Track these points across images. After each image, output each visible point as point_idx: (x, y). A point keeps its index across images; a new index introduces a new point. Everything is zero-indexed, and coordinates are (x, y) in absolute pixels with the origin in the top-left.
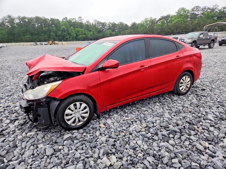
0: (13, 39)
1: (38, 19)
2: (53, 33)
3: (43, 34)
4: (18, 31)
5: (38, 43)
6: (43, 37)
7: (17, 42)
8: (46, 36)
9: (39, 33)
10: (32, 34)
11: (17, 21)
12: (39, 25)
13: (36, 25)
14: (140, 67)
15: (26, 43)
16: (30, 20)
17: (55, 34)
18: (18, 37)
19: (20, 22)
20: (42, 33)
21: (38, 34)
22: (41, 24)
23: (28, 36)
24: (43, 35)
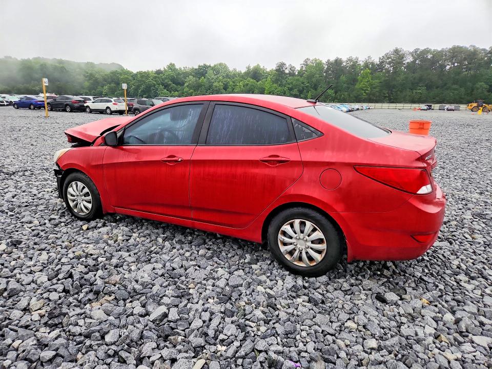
0: (388, 97)
1: (456, 52)
2: (483, 83)
3: (455, 86)
4: (403, 80)
5: (437, 106)
6: (453, 93)
7: (393, 102)
8: (463, 89)
9: (446, 84)
10: (429, 87)
11: (409, 59)
12: (456, 64)
13: (448, 67)
14: (167, 156)
15: (410, 105)
16: (438, 55)
17: (488, 87)
18: (399, 92)
19: (414, 62)
20: (454, 84)
21: (442, 87)
22: (460, 62)
23: (421, 90)
24: (455, 89)
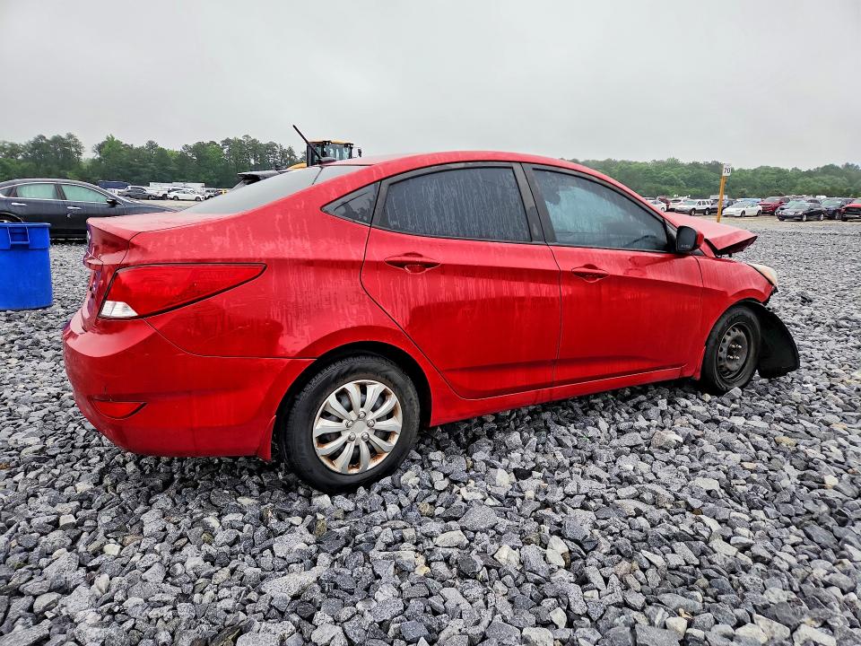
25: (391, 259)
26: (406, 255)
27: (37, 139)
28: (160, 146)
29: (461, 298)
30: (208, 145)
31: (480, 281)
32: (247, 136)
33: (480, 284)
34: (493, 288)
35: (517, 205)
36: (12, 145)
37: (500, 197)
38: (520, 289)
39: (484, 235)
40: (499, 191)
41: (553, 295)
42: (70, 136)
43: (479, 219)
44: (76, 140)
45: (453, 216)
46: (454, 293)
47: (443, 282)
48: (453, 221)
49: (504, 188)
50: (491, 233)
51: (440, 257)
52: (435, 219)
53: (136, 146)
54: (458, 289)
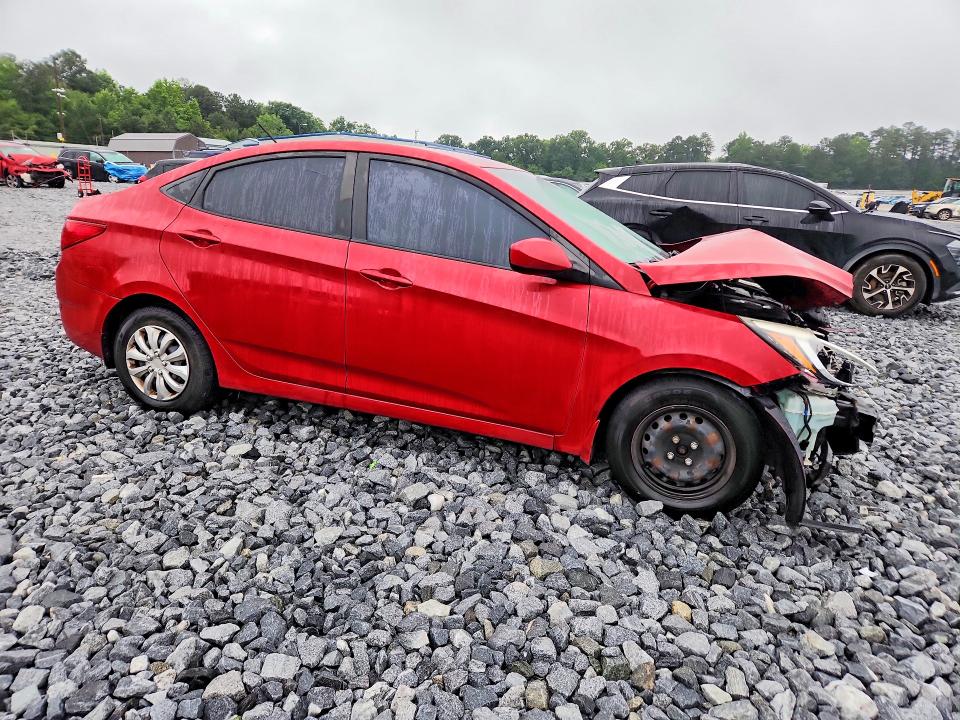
25: (184, 233)
26: (200, 231)
27: (674, 140)
28: (794, 141)
29: (236, 277)
30: (853, 137)
31: (257, 264)
32: (911, 123)
33: (256, 268)
34: (268, 272)
35: (332, 195)
36: (653, 146)
37: (316, 186)
38: (296, 279)
39: (285, 223)
40: (318, 180)
41: (335, 293)
42: (705, 135)
43: (285, 206)
44: (709, 139)
45: (260, 203)
46: (230, 271)
47: (222, 258)
48: (259, 206)
49: (325, 178)
50: (293, 222)
51: (225, 236)
52: (243, 202)
53: (768, 142)
54: (234, 268)
